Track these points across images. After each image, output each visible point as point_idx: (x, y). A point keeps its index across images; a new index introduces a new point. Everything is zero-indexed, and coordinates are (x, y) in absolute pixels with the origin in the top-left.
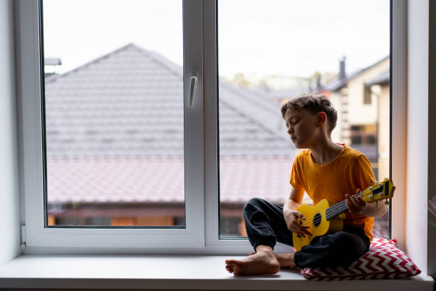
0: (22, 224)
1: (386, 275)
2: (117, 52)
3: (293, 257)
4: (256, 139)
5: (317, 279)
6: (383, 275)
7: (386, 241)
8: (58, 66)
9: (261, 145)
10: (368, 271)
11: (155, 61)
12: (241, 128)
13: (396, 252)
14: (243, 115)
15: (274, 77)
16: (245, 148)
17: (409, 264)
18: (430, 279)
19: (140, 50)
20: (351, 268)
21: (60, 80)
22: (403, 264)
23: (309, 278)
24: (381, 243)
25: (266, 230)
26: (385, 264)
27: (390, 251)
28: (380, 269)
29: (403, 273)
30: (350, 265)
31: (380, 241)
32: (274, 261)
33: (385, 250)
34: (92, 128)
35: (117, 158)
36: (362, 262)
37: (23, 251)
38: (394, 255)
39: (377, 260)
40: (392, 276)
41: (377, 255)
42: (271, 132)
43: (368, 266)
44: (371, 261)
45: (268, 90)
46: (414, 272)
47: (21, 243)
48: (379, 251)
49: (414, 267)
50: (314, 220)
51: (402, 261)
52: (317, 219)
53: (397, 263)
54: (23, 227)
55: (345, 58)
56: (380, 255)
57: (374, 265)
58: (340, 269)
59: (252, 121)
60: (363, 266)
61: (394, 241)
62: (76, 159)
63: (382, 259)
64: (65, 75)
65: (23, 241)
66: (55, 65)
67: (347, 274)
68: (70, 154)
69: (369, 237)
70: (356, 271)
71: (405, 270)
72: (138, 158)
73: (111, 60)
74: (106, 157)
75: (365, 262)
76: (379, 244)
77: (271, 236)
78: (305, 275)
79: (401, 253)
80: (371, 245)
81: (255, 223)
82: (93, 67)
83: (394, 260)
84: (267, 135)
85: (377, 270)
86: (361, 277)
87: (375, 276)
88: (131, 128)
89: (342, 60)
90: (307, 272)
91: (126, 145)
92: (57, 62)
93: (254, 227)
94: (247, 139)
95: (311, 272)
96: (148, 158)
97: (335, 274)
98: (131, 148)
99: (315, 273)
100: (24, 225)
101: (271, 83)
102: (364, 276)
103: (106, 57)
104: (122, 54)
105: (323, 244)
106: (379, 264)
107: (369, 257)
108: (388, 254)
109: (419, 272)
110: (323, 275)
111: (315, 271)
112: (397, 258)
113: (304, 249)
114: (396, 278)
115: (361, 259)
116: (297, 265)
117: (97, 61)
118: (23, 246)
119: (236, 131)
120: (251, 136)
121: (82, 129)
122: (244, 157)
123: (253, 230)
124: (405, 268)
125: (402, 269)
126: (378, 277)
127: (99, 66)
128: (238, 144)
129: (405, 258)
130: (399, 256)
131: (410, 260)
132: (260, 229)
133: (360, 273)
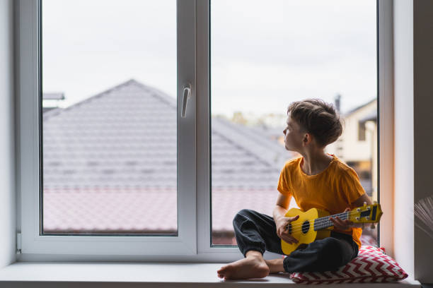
0: (18, 231)
1: (374, 279)
2: (119, 87)
3: (282, 263)
4: (252, 171)
5: (306, 282)
6: (371, 279)
7: (374, 248)
8: (61, 101)
9: (257, 176)
10: (356, 275)
11: (155, 96)
12: (238, 160)
13: (383, 257)
14: (239, 148)
15: (272, 115)
16: (242, 179)
17: (397, 268)
18: (417, 283)
19: (141, 86)
20: (340, 272)
21: (63, 113)
22: (391, 268)
23: (298, 282)
24: (368, 250)
25: (255, 237)
26: (372, 268)
27: (378, 256)
28: (367, 273)
29: (390, 276)
30: (338, 270)
31: (368, 248)
32: (263, 265)
33: (372, 256)
34: (92, 160)
35: (117, 188)
36: (350, 266)
37: (18, 258)
38: (382, 260)
39: (365, 264)
40: (379, 280)
41: (364, 260)
42: (267, 164)
43: (356, 270)
44: (359, 265)
45: (265, 127)
46: (401, 276)
47: (17, 250)
48: (367, 256)
49: (401, 271)
50: (303, 227)
51: (389, 265)
52: (306, 226)
53: (384, 268)
54: (19, 235)
55: (339, 97)
56: (367, 260)
57: (361, 269)
58: (329, 273)
59: (249, 154)
60: (351, 271)
61: (383, 249)
62: (77, 189)
63: (370, 264)
64: (68, 109)
65: (19, 248)
66: (58, 99)
67: (335, 277)
68: (71, 184)
69: (358, 243)
70: (343, 275)
71: (392, 274)
72: (138, 188)
73: (112, 94)
74: (107, 188)
75: (353, 266)
76: (367, 251)
77: (261, 243)
78: (294, 279)
79: (389, 258)
80: (359, 252)
81: (244, 231)
82: (95, 101)
83: (381, 264)
84: (263, 167)
85: (365, 274)
86: (349, 281)
87: (363, 280)
88: (131, 160)
89: (337, 98)
90: (296, 276)
91: (126, 176)
92: (60, 97)
93: (243, 235)
94: (243, 171)
95: (299, 275)
96: (147, 188)
97: (323, 278)
98: (131, 179)
99: (304, 277)
100: (20, 232)
101: (268, 121)
102: (352, 280)
103: (108, 92)
104: (124, 89)
105: (312, 249)
106: (367, 268)
107: (356, 262)
108: (376, 259)
109: (406, 276)
110: (312, 278)
111: (303, 275)
112: (384, 262)
113: (293, 255)
114: (384, 281)
115: (349, 264)
116: (286, 271)
117: (99, 96)
118: (19, 253)
119: (233, 163)
120: (248, 168)
121: (83, 161)
122: (241, 188)
123: (243, 237)
124: (393, 272)
125: (390, 273)
126: (365, 280)
127: (102, 100)
128: (236, 176)
129: (392, 262)
130: (387, 261)
131: (397, 264)
132: (250, 236)
133: (348, 276)
